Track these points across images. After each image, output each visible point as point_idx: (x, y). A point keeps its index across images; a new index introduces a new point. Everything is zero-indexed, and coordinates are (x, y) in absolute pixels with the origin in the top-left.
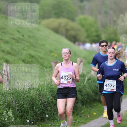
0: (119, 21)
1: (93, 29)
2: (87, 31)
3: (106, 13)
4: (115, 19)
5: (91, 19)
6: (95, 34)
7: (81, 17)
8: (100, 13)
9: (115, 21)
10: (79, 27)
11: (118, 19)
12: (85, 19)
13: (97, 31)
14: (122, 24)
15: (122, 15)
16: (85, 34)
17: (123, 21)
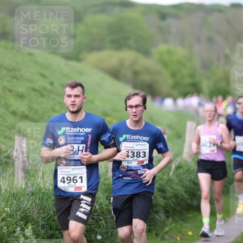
0: (236, 57)
1: (185, 72)
2: (173, 75)
3: (210, 40)
4: (227, 51)
5: (180, 52)
6: (188, 80)
7: (163, 47)
8: (198, 40)
9: (227, 57)
10: (159, 67)
11: (232, 52)
12: (169, 52)
13: (192, 75)
15: (240, 45)
16: (170, 81)
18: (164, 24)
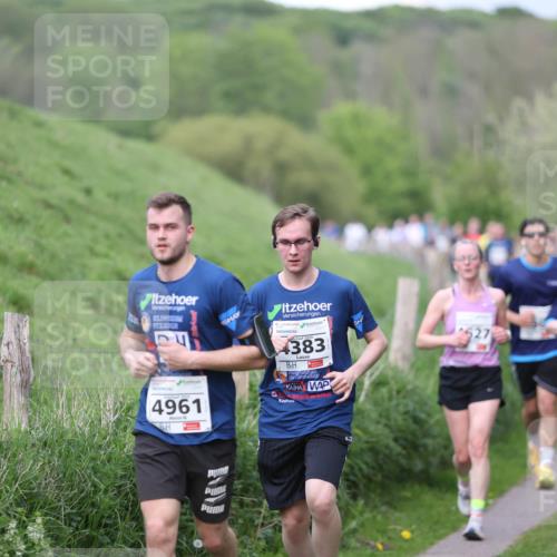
0: (509, 131)
1: (392, 164)
2: (367, 171)
3: (451, 92)
4: (491, 118)
5: (382, 119)
6: (400, 184)
7: (343, 108)
8: (424, 92)
9: (489, 129)
10: (333, 154)
11: (501, 119)
12: (357, 120)
13: (410, 173)
14: (522, 141)
15: (519, 103)
16: (361, 186)
17: (525, 127)
18: (345, 54)
